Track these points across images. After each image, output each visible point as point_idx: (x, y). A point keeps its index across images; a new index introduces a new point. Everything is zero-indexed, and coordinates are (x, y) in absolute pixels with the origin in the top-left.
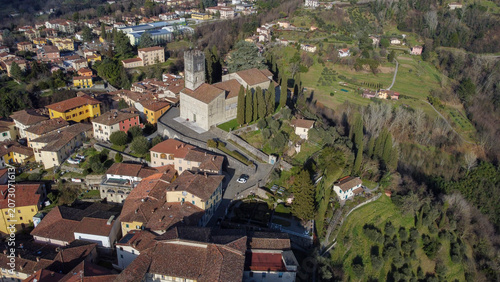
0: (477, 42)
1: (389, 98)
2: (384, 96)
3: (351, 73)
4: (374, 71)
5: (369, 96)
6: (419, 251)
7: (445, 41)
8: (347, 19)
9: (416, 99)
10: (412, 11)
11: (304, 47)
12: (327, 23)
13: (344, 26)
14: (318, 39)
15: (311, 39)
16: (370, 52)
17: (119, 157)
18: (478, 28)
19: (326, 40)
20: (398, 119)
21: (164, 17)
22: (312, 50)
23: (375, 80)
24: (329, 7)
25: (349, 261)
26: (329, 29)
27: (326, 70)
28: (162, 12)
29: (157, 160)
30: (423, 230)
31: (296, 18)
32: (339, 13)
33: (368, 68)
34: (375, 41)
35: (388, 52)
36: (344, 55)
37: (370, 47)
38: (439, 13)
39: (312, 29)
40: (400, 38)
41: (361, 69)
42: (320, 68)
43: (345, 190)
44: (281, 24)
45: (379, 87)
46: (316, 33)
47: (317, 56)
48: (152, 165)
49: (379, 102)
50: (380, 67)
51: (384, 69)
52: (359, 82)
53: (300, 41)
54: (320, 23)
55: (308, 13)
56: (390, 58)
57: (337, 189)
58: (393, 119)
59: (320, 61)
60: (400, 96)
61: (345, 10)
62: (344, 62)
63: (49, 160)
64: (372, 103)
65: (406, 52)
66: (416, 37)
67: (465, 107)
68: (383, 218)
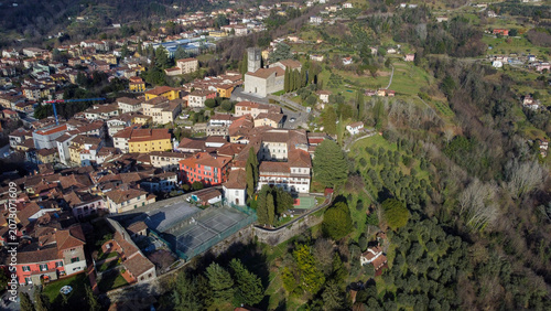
0: (460, 48)
1: (386, 95)
2: (382, 94)
3: (354, 77)
4: (374, 75)
5: (370, 94)
6: (400, 163)
7: (434, 49)
8: (348, 33)
9: (409, 95)
10: (406, 25)
11: (312, 57)
12: (331, 36)
13: (345, 38)
14: (324, 50)
15: (319, 50)
16: (370, 60)
17: (213, 113)
18: (461, 38)
19: (331, 51)
20: (393, 109)
21: (186, 35)
22: (320, 59)
23: (376, 83)
24: (332, 23)
25: (357, 159)
26: (333, 41)
27: (333, 75)
28: (182, 31)
29: (239, 111)
30: (403, 153)
31: (303, 33)
32: (341, 27)
33: (368, 72)
34: (374, 51)
35: (385, 60)
36: (348, 62)
37: (370, 56)
38: (428, 26)
39: (319, 42)
40: (395, 48)
41: (363, 73)
42: (328, 73)
43: (354, 127)
44: (291, 39)
45: (378, 87)
46: (322, 45)
47: (325, 64)
48: (236, 115)
49: (379, 97)
50: (378, 71)
51: (382, 73)
52: (362, 84)
53: (309, 52)
54: (325, 37)
55: (314, 28)
56: (387, 64)
57: (348, 127)
58: (389, 110)
59: (327, 68)
60: (396, 94)
61: (346, 25)
62: (348, 69)
63: (166, 118)
64: (373, 99)
65: (401, 59)
66: (410, 47)
67: (448, 100)
68: (378, 146)
